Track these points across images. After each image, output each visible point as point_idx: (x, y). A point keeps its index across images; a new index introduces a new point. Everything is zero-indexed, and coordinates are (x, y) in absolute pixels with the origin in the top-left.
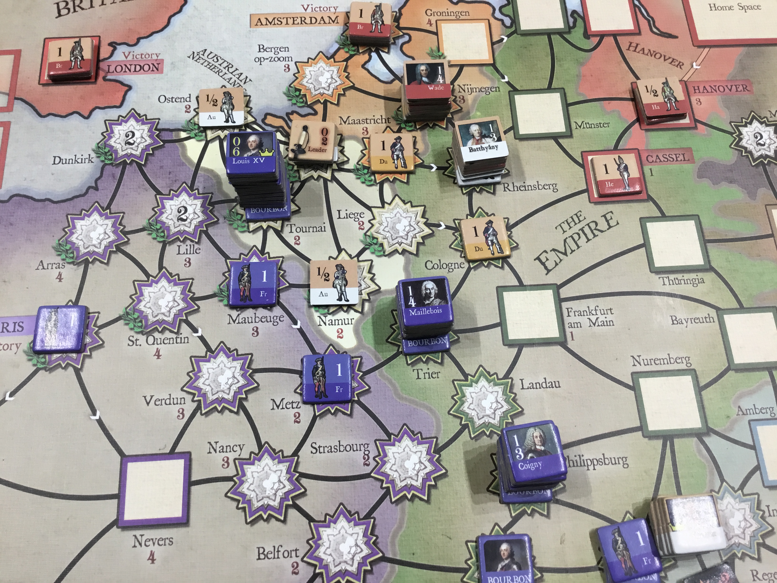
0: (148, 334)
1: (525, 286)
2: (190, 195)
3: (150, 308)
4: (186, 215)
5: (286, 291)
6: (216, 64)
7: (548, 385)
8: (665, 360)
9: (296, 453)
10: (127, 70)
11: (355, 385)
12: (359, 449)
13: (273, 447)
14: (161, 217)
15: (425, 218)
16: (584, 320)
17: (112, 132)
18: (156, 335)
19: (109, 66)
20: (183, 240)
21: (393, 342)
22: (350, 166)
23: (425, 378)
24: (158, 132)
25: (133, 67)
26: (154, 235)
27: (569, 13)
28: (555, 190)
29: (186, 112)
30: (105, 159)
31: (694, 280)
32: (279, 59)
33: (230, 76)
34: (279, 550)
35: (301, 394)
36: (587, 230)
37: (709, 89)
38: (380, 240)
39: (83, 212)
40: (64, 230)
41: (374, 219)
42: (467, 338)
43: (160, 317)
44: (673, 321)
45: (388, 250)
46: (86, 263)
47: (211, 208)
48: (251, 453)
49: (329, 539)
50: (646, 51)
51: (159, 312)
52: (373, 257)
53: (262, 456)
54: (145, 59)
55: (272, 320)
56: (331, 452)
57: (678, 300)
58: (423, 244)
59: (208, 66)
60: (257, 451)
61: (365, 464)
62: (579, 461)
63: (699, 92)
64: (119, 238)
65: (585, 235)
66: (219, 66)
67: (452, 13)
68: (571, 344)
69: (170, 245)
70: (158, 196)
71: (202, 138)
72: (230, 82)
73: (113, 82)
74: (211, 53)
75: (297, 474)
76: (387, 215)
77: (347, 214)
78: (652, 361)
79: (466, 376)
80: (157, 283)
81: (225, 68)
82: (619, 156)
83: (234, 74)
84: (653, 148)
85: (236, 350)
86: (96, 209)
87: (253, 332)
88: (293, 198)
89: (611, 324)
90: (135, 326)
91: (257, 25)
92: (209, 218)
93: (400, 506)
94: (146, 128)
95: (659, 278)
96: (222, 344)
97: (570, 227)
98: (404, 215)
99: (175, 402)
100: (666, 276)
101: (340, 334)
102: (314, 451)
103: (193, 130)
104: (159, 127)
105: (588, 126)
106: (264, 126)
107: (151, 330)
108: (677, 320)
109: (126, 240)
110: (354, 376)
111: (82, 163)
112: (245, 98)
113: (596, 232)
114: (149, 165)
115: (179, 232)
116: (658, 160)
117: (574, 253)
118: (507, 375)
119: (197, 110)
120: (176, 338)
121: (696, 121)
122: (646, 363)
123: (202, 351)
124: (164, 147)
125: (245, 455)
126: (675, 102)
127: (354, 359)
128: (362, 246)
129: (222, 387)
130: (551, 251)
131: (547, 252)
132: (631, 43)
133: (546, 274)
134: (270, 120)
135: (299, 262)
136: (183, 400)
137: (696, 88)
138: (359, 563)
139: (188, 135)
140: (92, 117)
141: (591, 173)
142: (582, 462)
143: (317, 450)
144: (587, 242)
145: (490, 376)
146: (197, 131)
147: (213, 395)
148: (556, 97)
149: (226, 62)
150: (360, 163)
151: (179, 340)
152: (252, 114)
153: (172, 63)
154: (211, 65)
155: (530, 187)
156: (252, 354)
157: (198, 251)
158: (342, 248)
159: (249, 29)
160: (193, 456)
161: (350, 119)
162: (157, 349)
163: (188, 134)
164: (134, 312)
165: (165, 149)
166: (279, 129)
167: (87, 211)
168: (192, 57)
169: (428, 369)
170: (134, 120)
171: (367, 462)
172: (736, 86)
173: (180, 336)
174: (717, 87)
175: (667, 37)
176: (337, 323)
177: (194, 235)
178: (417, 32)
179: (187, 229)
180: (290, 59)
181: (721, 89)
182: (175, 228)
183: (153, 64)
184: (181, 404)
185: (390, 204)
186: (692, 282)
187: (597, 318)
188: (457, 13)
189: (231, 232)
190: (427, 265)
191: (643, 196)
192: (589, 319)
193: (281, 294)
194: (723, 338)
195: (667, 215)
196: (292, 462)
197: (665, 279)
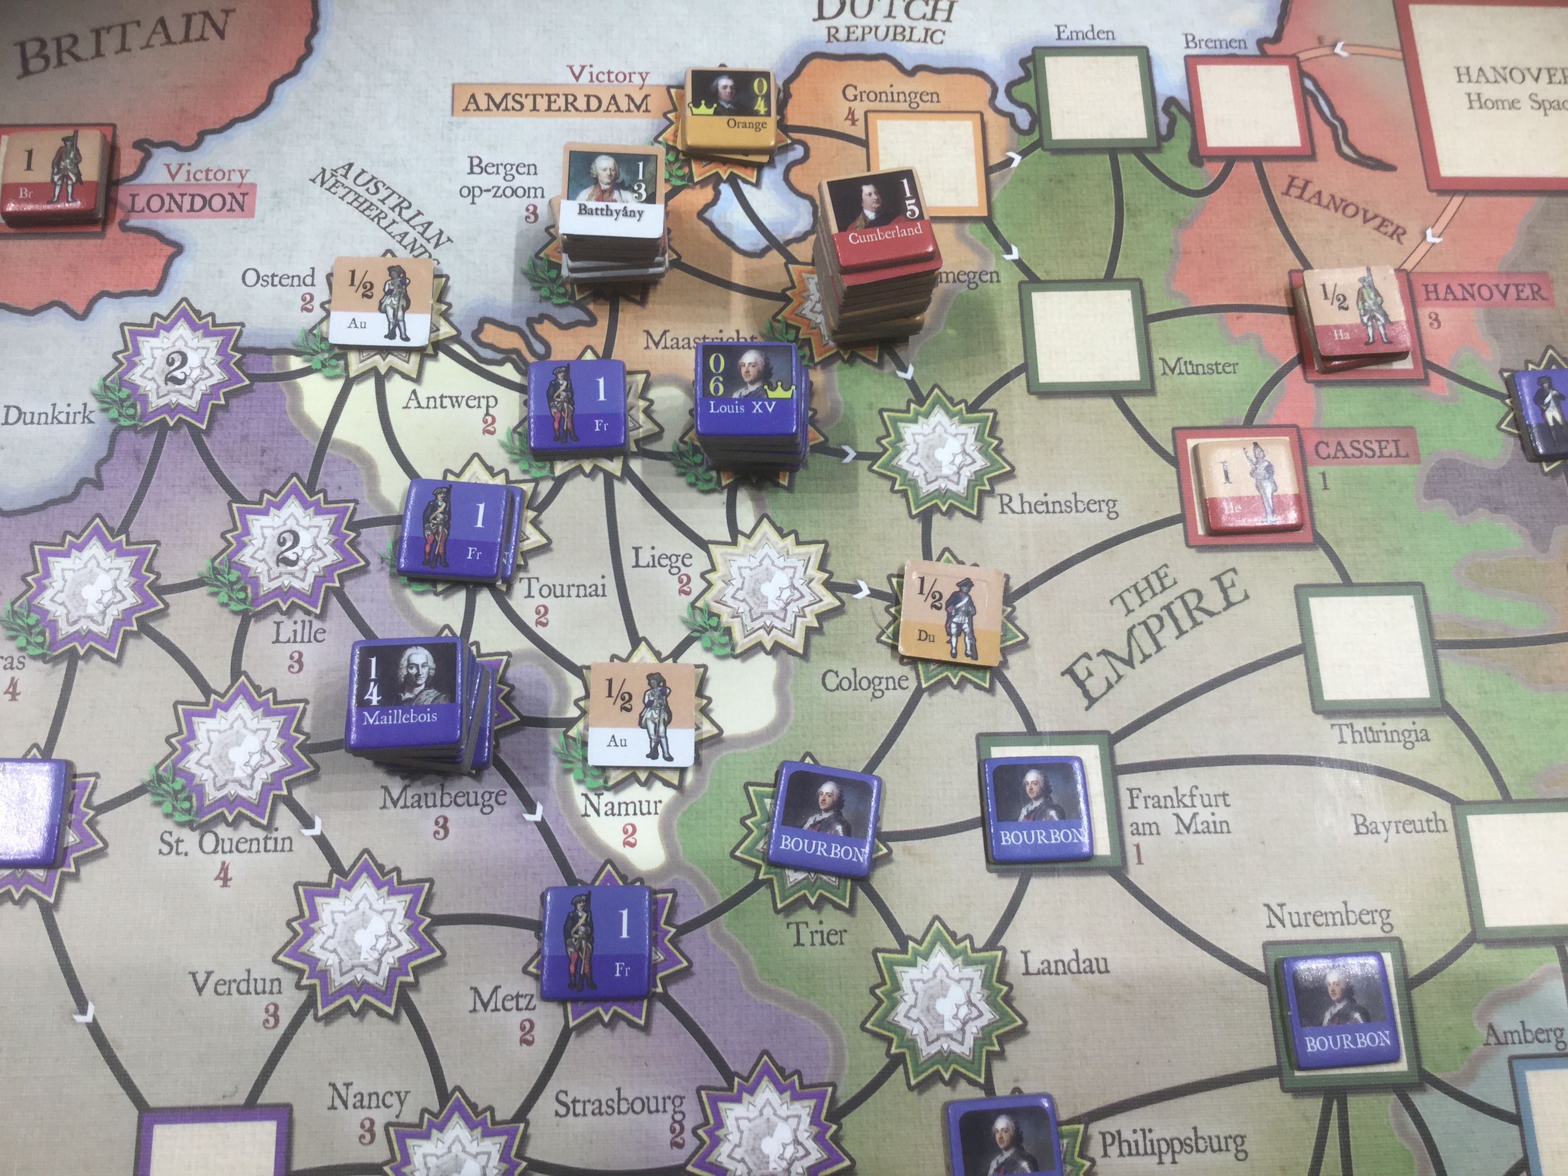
0: (205, 828)
1: (1041, 733)
2: (306, 505)
3: (209, 767)
4: (297, 549)
5: (511, 734)
6: (374, 199)
7: (1082, 966)
8: (1338, 916)
9: (522, 1115)
10: (174, 207)
11: (660, 957)
12: (661, 1108)
13: (473, 1100)
14: (239, 555)
15: (826, 571)
16: (1165, 818)
17: (137, 352)
18: (223, 831)
19: (134, 196)
20: (288, 608)
21: (746, 857)
22: (665, 445)
23: (813, 944)
24: (238, 356)
25: (187, 200)
26: (223, 597)
27: (1160, 104)
28: (1112, 515)
29: (304, 309)
30: (120, 415)
31: (1406, 734)
32: (514, 192)
33: (403, 227)
35: (537, 977)
36: (1178, 609)
37: (1458, 292)
38: (725, 620)
39: (69, 538)
40: (24, 579)
41: (713, 569)
42: (908, 851)
43: (233, 789)
44: (1357, 827)
45: (742, 643)
46: (72, 658)
47: (353, 535)
48: (424, 1111)
50: (1325, 200)
51: (228, 777)
52: (708, 659)
53: (448, 1118)
54: (214, 181)
55: (480, 800)
56: (601, 1114)
57: (1372, 779)
58: (819, 630)
59: (356, 204)
60: (435, 1108)
61: (675, 1144)
62: (1141, 1143)
63: (1438, 299)
64: (147, 602)
65: (1175, 620)
66: (379, 204)
67: (902, 97)
68: (1135, 874)
69: (256, 621)
70: (235, 506)
71: (338, 371)
72: (405, 242)
73: (139, 235)
74: (363, 171)
75: (524, 1164)
76: (743, 562)
77: (653, 556)
78: (1310, 918)
79: (902, 939)
80: (226, 708)
81: (393, 209)
82: (1256, 444)
83: (411, 223)
84: (1330, 425)
85: (397, 870)
86: (97, 532)
87: (436, 828)
88: (536, 518)
89: (1225, 829)
90: (174, 808)
91: (466, 109)
92: (348, 559)
94: (213, 344)
95: (1332, 725)
96: (366, 856)
97: (1143, 602)
98: (781, 562)
99: (260, 989)
100: (1348, 721)
101: (630, 837)
102: (562, 1110)
103: (317, 353)
104: (243, 343)
105: (1190, 371)
106: (476, 347)
107: (210, 820)
108: (1367, 823)
109: (161, 606)
110: (656, 936)
111: (68, 422)
112: (437, 281)
113: (1198, 615)
114: (217, 432)
115: (278, 592)
116: (1340, 454)
117: (1148, 661)
118: (993, 943)
119: (327, 306)
120: (266, 839)
121: (1429, 365)
122: (1296, 922)
123: (320, 871)
124: (252, 391)
125: (410, 1115)
126: (1383, 325)
127: (659, 896)
128: (684, 633)
129: (364, 956)
130: (1099, 655)
131: (1090, 658)
132: (1293, 179)
133: (1087, 709)
134: (490, 334)
135: (545, 667)
136: (276, 983)
137: (1431, 288)
139: (307, 365)
140: (92, 315)
141: (1193, 477)
142: (1148, 1144)
143: (568, 1108)
144: (1177, 638)
145: (957, 942)
146: (326, 356)
147: (342, 974)
148: (1123, 299)
149: (395, 196)
150: (686, 439)
151: (271, 844)
152: (452, 319)
153: (275, 194)
154: (361, 200)
155: (1057, 505)
156: (431, 881)
157: (319, 637)
158: (641, 635)
159: (448, 118)
160: (297, 1113)
161: (669, 336)
162: (223, 863)
163: (306, 361)
164: (175, 775)
165: (253, 395)
166: (508, 356)
167: (78, 537)
168: (319, 180)
169: (821, 923)
170: (186, 325)
171: (678, 1140)
172: (1517, 286)
173: (275, 834)
174: (1475, 288)
175: (1373, 168)
176: (623, 812)
177: (311, 598)
178: (822, 138)
179: (297, 584)
180: (539, 192)
181: (1485, 292)
182: (271, 580)
183: (232, 195)
184: (271, 993)
185: (749, 536)
186: (1402, 738)
187: (1195, 815)
188: (913, 95)
189: (394, 593)
190: (827, 681)
191: (1305, 535)
192: (1177, 816)
193: (502, 741)
194: (1463, 869)
195: (1354, 580)
196: (512, 1135)
197: (1344, 728)
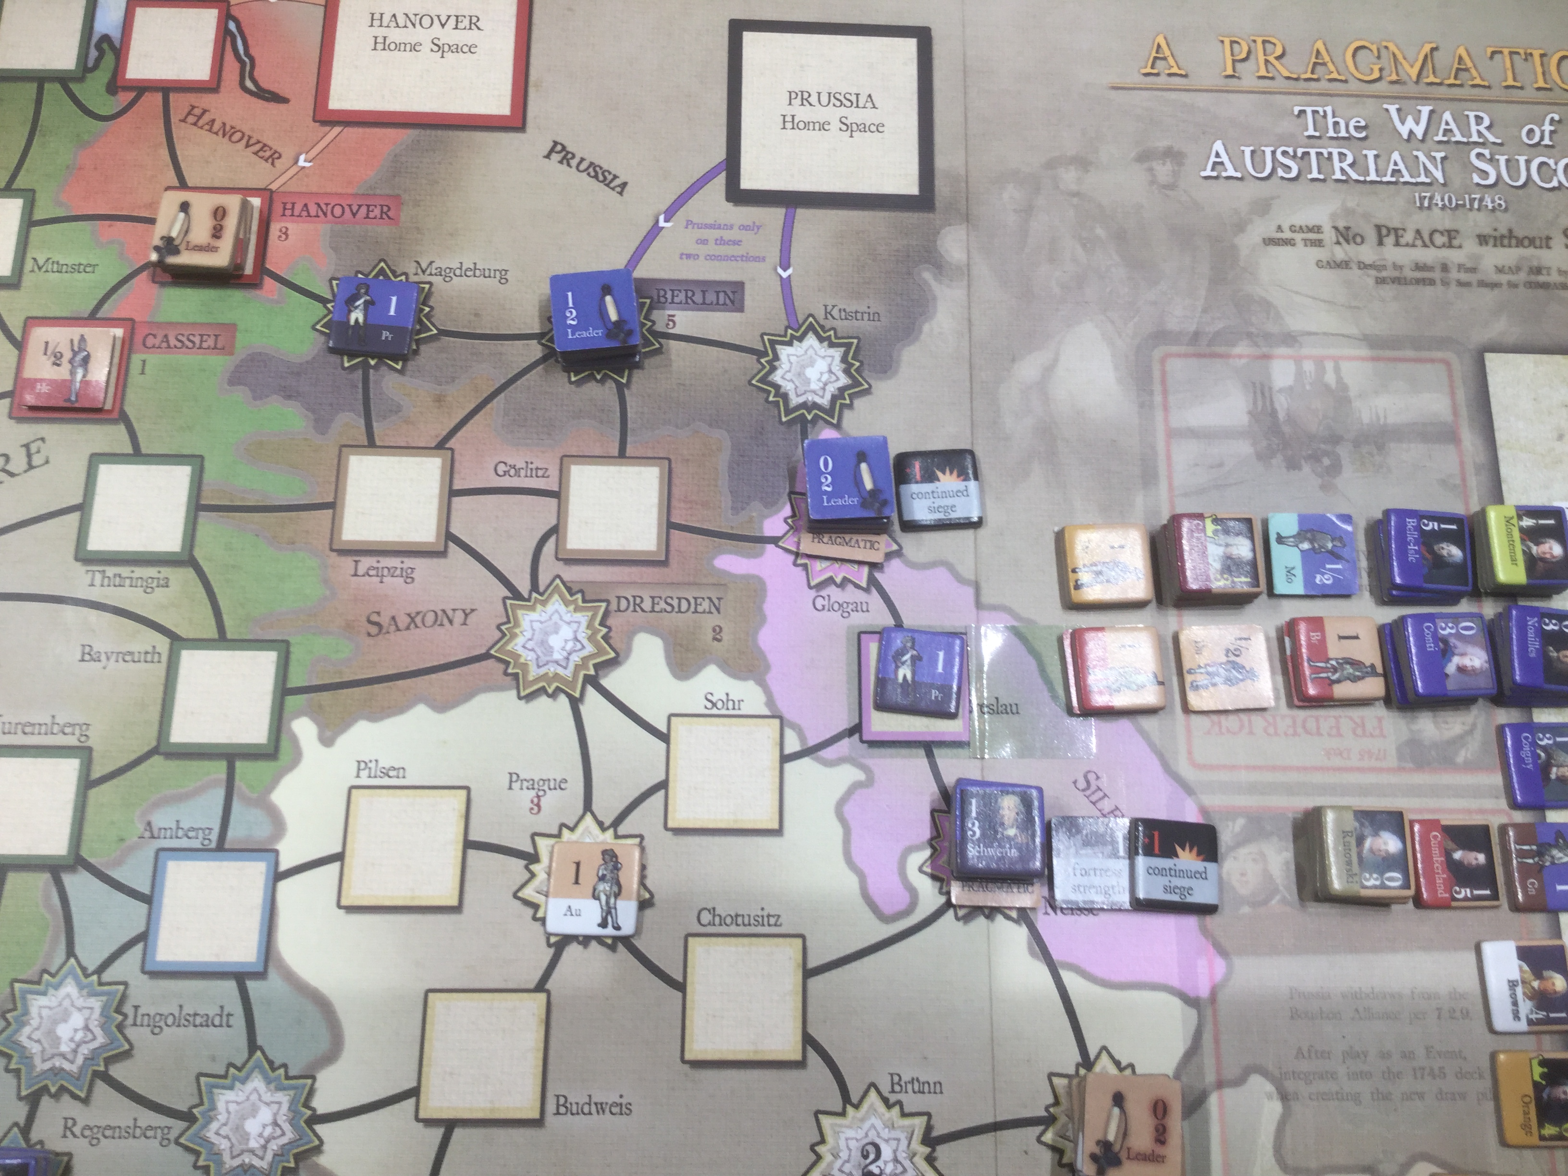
8: (44, 727)
27: (94, 40)
31: (150, 581)
37: (313, 209)
44: (83, 654)
50: (217, 126)
57: (107, 616)
63: (292, 215)
78: (20, 727)
84: (163, 320)
95: (87, 571)
100: (101, 568)
105: (55, 269)
108: (92, 653)
113: (2, 476)
116: (164, 345)
121: (265, 271)
122: (6, 730)
132: (193, 107)
137: (289, 206)
148: (14, 206)
172: (368, 206)
174: (330, 207)
175: (267, 100)
181: (338, 211)
186: (145, 584)
191: (112, 412)
194: (165, 693)
195: (144, 451)
197: (97, 573)
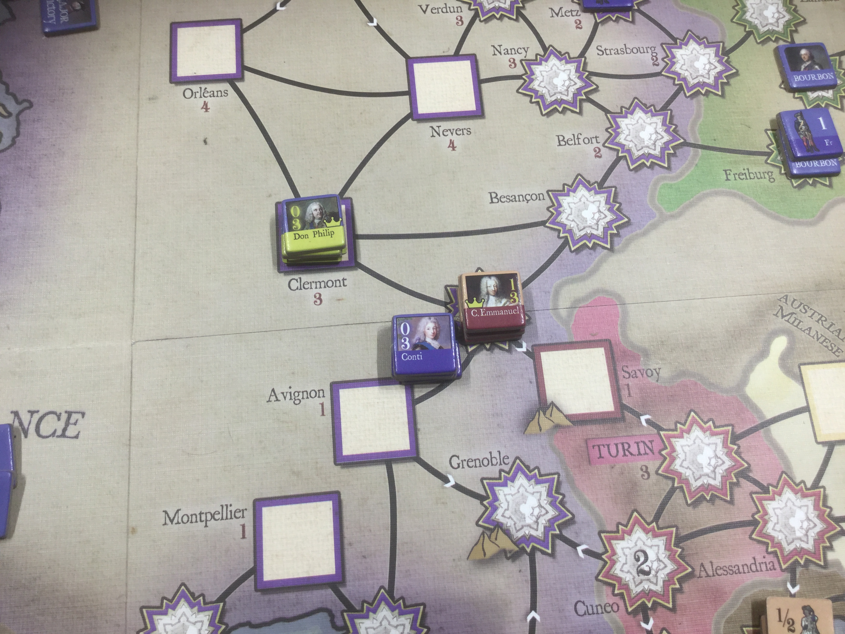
9: (583, 54)
12: (646, 51)
13: (559, 50)
34: (579, 137)
48: (537, 54)
49: (628, 128)
56: (618, 54)
75: (587, 73)
93: (695, 100)
125: (531, 56)
138: (661, 148)
147: (489, 4)
160: (478, 57)
171: (656, 63)
184: (458, 12)
196: (579, 63)
